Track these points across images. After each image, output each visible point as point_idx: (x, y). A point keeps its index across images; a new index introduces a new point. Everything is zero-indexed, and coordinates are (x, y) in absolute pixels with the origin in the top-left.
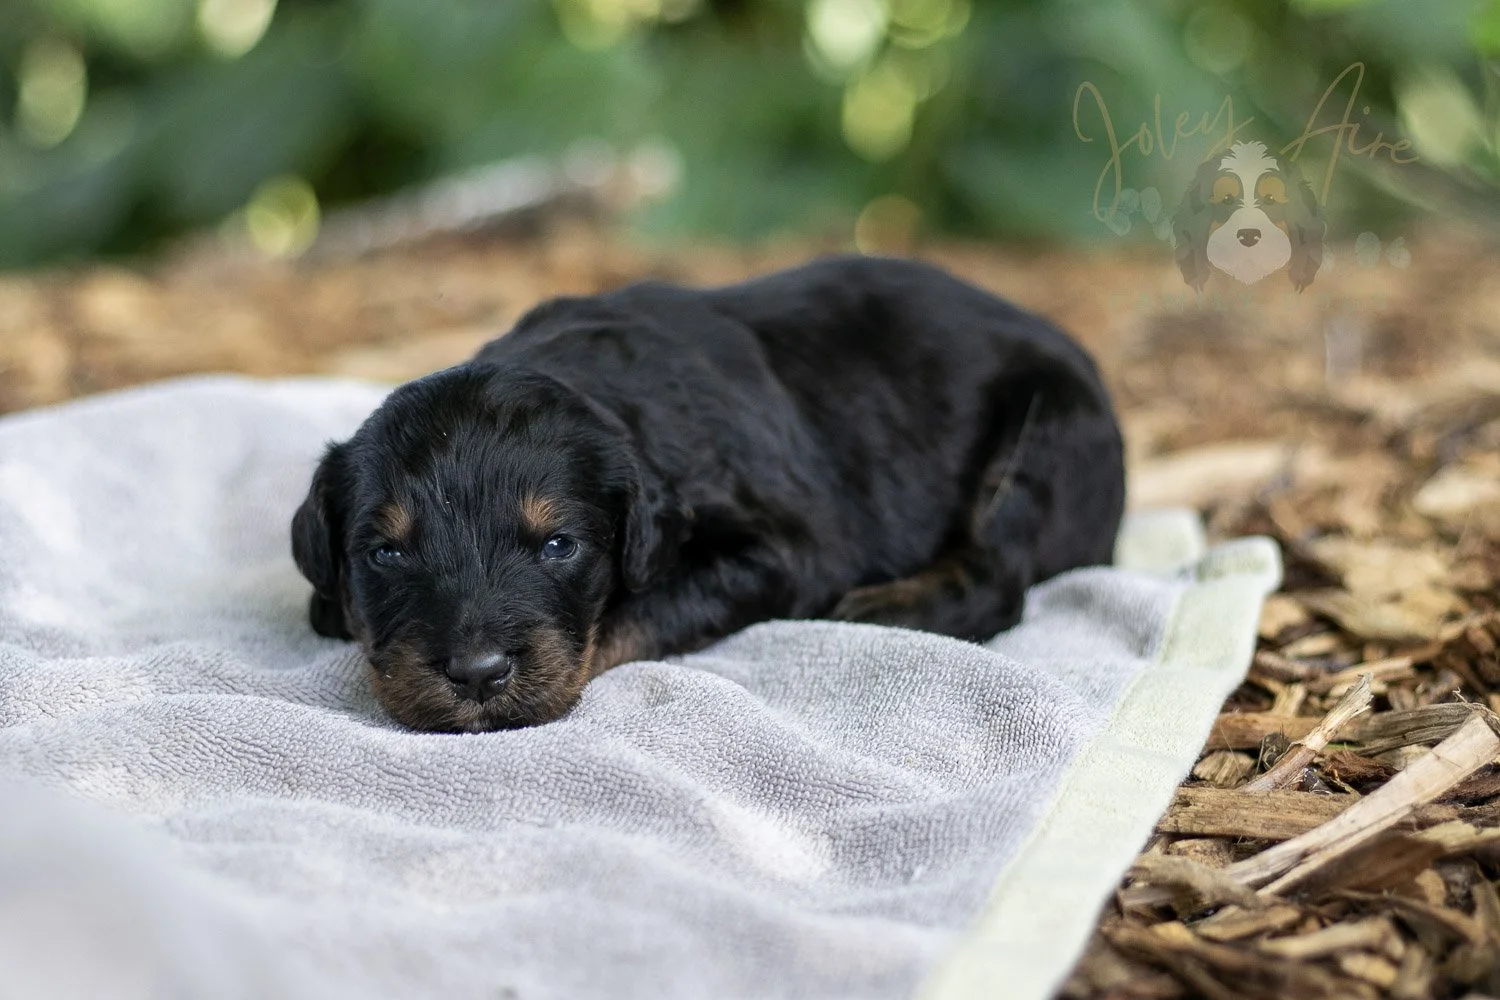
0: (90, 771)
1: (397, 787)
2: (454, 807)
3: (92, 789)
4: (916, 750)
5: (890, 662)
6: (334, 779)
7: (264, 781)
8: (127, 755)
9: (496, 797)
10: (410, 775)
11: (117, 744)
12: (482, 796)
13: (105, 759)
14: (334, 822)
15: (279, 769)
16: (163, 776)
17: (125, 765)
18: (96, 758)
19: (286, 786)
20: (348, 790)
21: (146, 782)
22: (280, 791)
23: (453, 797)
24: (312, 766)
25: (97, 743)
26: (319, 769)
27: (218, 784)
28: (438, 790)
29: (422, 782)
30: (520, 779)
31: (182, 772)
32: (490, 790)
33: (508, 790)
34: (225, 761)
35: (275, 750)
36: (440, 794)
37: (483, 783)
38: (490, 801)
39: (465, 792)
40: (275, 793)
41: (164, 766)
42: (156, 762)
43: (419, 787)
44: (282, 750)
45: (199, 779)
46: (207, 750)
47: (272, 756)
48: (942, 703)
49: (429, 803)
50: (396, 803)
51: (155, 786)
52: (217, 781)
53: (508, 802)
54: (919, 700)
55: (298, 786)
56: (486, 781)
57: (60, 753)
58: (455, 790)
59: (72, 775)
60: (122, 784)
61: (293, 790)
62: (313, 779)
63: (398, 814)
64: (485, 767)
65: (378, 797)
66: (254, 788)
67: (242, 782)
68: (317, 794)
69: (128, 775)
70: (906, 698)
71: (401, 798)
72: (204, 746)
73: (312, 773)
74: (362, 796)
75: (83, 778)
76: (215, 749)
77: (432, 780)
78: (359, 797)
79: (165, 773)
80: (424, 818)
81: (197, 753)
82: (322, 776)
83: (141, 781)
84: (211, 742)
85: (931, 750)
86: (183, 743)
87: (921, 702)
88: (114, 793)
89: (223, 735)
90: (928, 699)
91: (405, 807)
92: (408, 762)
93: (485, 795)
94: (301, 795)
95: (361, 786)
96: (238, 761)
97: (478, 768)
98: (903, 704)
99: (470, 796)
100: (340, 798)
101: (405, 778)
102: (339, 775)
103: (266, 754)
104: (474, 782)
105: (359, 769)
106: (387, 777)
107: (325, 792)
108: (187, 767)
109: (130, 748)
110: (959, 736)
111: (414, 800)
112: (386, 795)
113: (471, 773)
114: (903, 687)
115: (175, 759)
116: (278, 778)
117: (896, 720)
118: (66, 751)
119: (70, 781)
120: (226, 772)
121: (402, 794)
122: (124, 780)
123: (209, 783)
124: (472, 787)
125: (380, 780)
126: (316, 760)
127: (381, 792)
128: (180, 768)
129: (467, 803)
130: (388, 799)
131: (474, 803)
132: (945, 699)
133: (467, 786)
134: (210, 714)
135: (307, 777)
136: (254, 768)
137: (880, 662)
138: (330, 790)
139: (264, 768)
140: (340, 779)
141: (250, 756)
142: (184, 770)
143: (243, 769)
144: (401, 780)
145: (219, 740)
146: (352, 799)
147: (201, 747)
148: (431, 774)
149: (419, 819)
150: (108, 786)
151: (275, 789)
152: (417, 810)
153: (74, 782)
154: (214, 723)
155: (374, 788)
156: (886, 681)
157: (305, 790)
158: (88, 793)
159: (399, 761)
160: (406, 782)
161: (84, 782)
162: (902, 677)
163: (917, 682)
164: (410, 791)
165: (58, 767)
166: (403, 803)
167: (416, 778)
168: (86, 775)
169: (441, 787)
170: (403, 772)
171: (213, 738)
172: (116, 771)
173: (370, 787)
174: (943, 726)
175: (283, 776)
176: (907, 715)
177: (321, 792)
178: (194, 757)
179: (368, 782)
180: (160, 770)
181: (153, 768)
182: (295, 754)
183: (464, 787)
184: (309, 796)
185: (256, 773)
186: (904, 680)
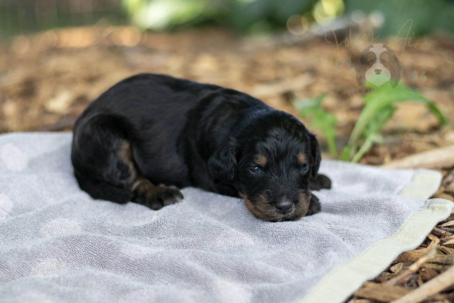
0: (46, 260)
1: (131, 269)
2: (145, 276)
3: (46, 265)
4: (294, 264)
5: (296, 233)
6: (114, 266)
7: (96, 264)
8: (58, 255)
9: (156, 274)
10: (135, 266)
11: (55, 252)
12: (153, 274)
13: (50, 256)
14: (106, 281)
15: (100, 262)
16: (68, 261)
17: (57, 258)
18: (48, 256)
19: (101, 267)
20: (118, 270)
21: (62, 263)
22: (99, 268)
23: (145, 273)
24: (109, 262)
25: (49, 251)
26: (110, 263)
27: (83, 264)
28: (142, 271)
29: (138, 268)
30: (163, 269)
31: (74, 260)
32: (155, 272)
33: (160, 272)
34: (86, 257)
35: (99, 255)
36: (142, 272)
37: (153, 270)
38: (155, 275)
39: (149, 272)
40: (98, 268)
41: (68, 258)
42: (66, 257)
43: (137, 270)
44: (101, 255)
45: (78, 262)
46: (81, 254)
47: (99, 257)
48: (307, 250)
49: (139, 275)
50: (130, 274)
51: (64, 264)
52: (82, 263)
53: (159, 276)
54: (300, 247)
55: (105, 267)
56: (154, 269)
57: (37, 254)
58: (146, 271)
59: (40, 261)
60: (55, 263)
61: (103, 268)
62: (108, 266)
63: (130, 277)
64: (154, 265)
65: (126, 272)
66: (93, 266)
67: (90, 264)
68: (109, 270)
69: (57, 261)
70: (296, 246)
71: (132, 273)
72: (81, 252)
73: (109, 264)
74: (121, 272)
75: (43, 261)
76: (84, 253)
77: (140, 268)
78: (120, 272)
79: (68, 260)
80: (136, 279)
81: (79, 254)
82: (111, 265)
83: (60, 263)
84: (83, 251)
85: (298, 265)
86: (75, 252)
87: (300, 248)
88: (52, 266)
89: (86, 249)
90: (303, 247)
91: (132, 275)
92: (134, 262)
93: (154, 273)
94: (104, 270)
95: (121, 269)
96: (90, 257)
97: (152, 265)
98: (295, 248)
99: (150, 273)
100: (115, 272)
101: (133, 267)
102: (116, 265)
103: (97, 256)
104: (151, 269)
105: (121, 264)
106: (129, 267)
107: (111, 270)
108: (75, 259)
109: (59, 253)
110: (308, 261)
111: (135, 274)
112: (128, 271)
113: (151, 266)
114: (297, 242)
115: (72, 256)
116: (100, 264)
117: (291, 253)
118: (39, 254)
119: (39, 262)
120: (86, 260)
121: (132, 271)
122: (56, 262)
123: (80, 264)
124: (150, 271)
125: (127, 267)
126: (110, 260)
127: (126, 271)
128: (73, 259)
129: (149, 275)
130: (128, 273)
131: (150, 275)
132: (308, 249)
133: (150, 270)
134: (84, 242)
135: (107, 265)
136: (94, 260)
137: (294, 233)
138: (113, 269)
139: (96, 261)
140: (116, 267)
141: (93, 256)
142: (74, 259)
143: (91, 260)
144: (132, 268)
145: (85, 251)
146: (118, 272)
147: (80, 253)
148: (140, 266)
149: (135, 279)
150: (51, 264)
151: (98, 267)
152: (135, 276)
153: (40, 263)
154: (84, 245)
155: (125, 270)
156: (293, 239)
157: (106, 269)
158: (45, 266)
159: (132, 262)
160: (134, 268)
161: (43, 262)
162: (298, 239)
163: (301, 241)
164: (134, 271)
165: (36, 258)
166: (132, 274)
167: (136, 267)
168: (44, 261)
169: (142, 270)
170: (133, 265)
171: (83, 250)
172: (53, 260)
173: (124, 269)
174: (304, 257)
175: (101, 264)
176: (294, 252)
177: (110, 270)
178: (78, 256)
179: (123, 268)
180: (67, 260)
181: (65, 259)
182: (104, 257)
183: (148, 270)
184: (107, 271)
185: (94, 261)
186: (298, 240)
